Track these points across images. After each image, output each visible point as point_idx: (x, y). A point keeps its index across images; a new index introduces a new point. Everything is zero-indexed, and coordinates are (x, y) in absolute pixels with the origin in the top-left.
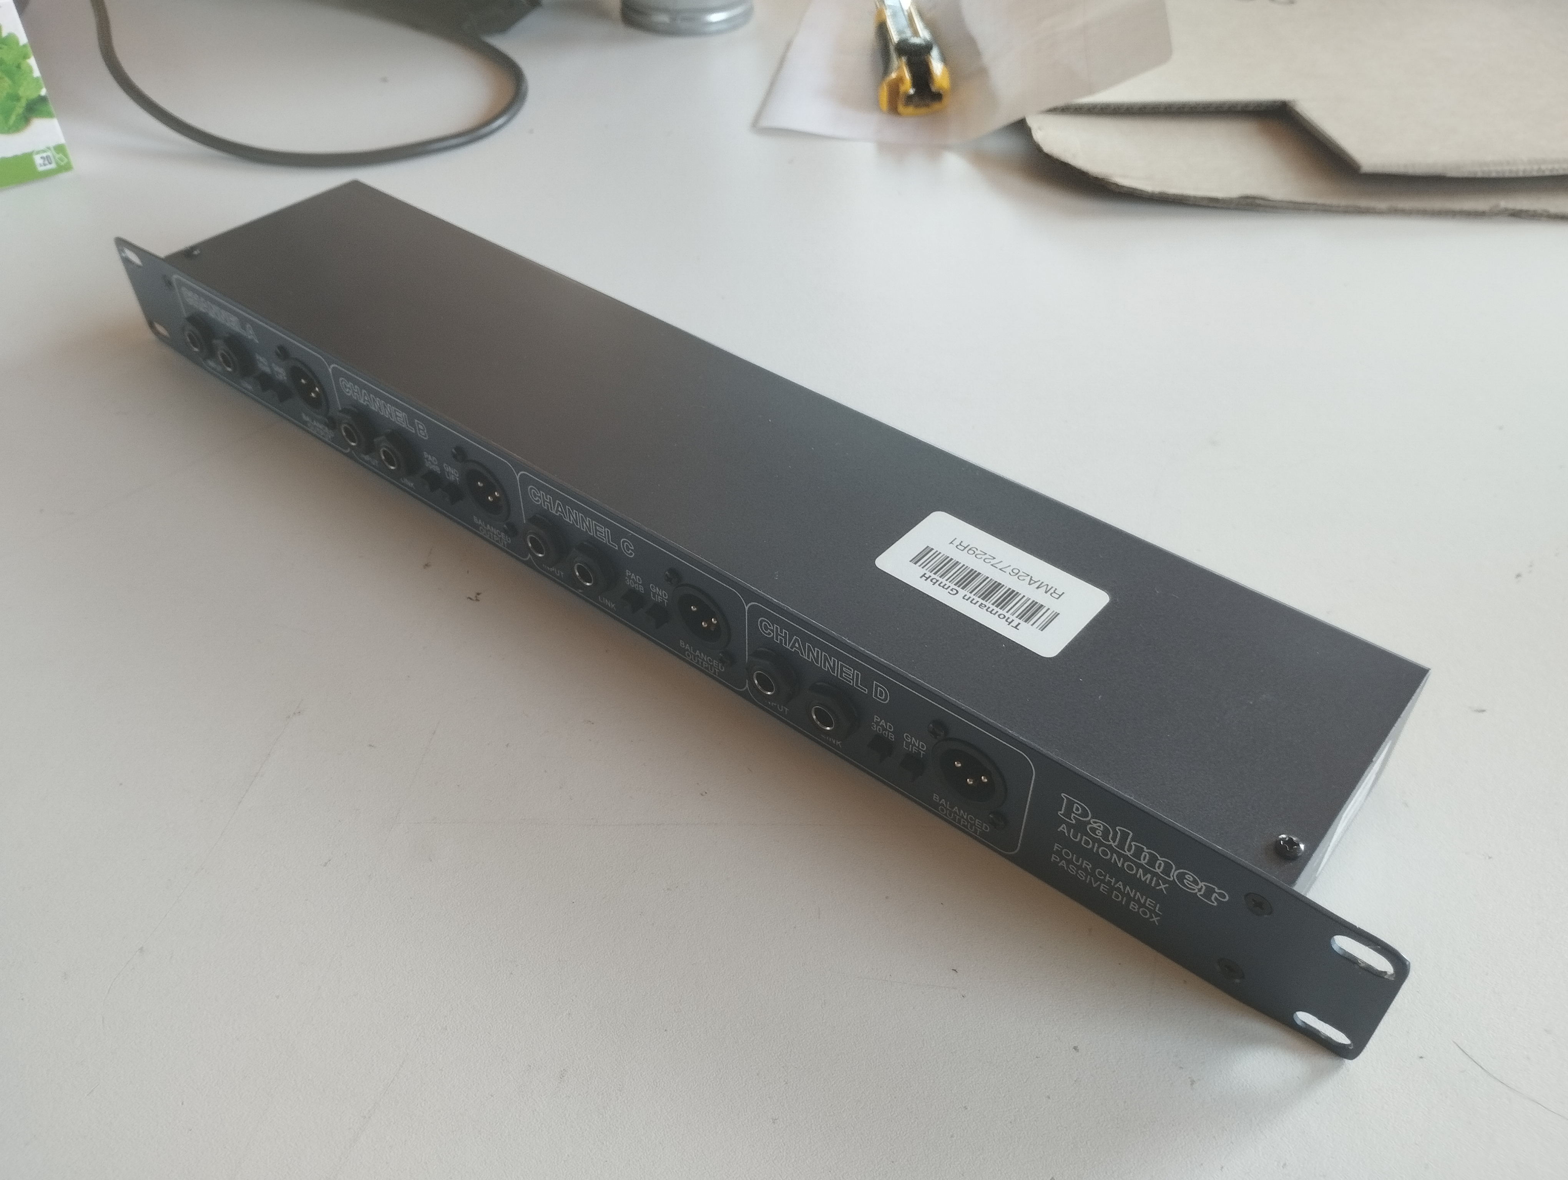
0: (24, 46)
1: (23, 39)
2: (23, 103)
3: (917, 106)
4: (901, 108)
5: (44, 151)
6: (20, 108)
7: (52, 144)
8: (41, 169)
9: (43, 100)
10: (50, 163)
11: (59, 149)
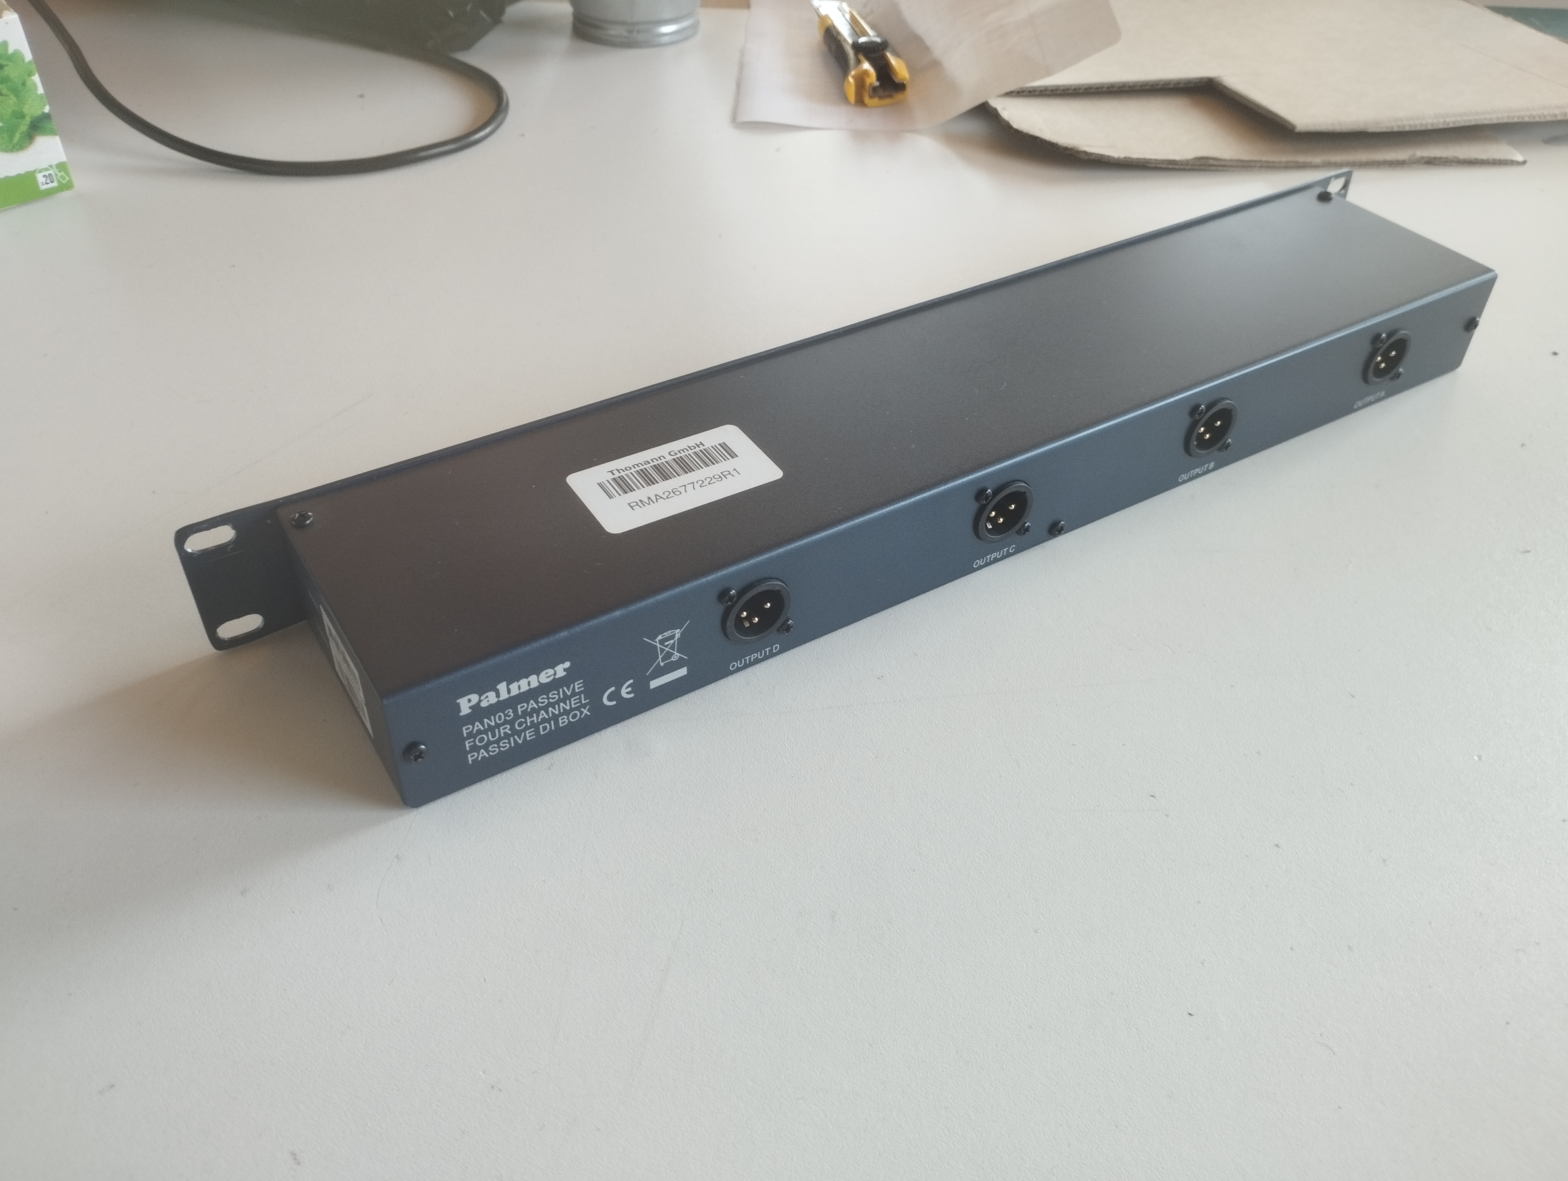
0: (30, 62)
1: (28, 56)
2: (28, 120)
3: (881, 98)
4: (867, 100)
5: (47, 170)
6: (24, 127)
7: (54, 163)
8: (43, 187)
9: (47, 117)
10: (52, 182)
11: (61, 166)
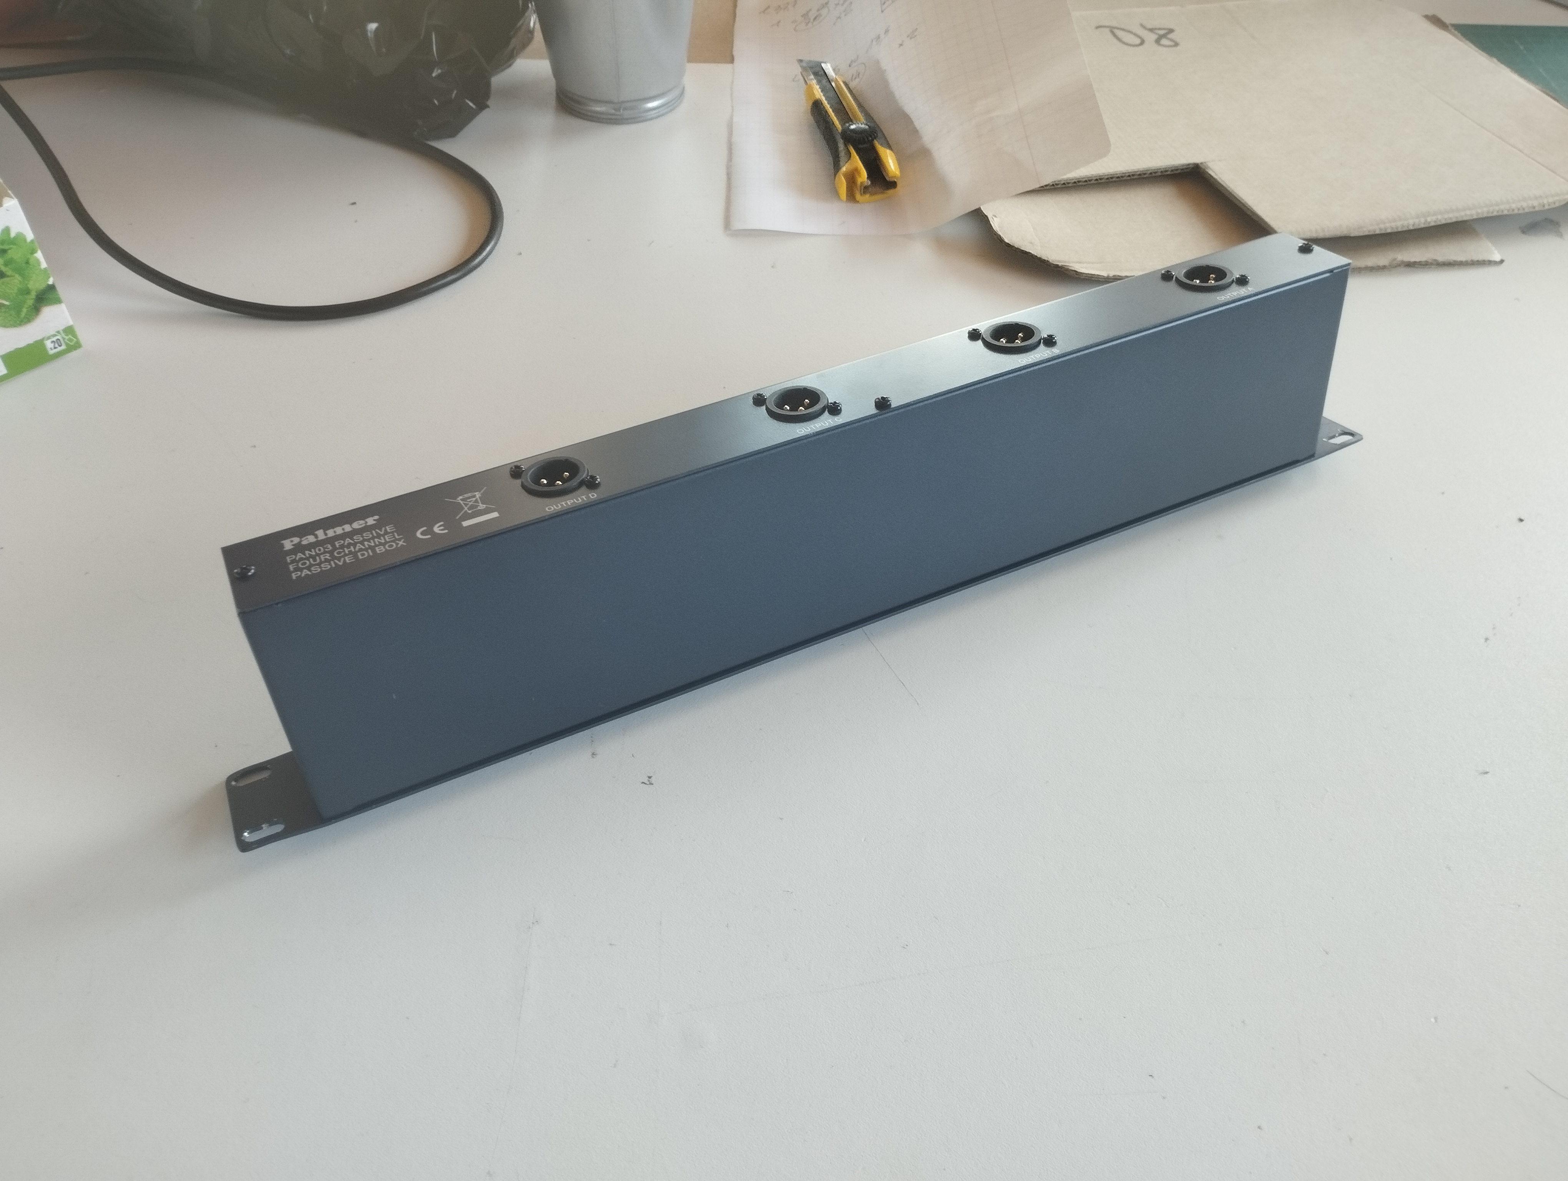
0: (32, 241)
1: (30, 236)
2: (33, 294)
3: (872, 194)
4: (858, 196)
5: (54, 336)
6: (30, 301)
7: (61, 328)
8: (51, 352)
9: (52, 288)
10: (60, 346)
11: (69, 330)
